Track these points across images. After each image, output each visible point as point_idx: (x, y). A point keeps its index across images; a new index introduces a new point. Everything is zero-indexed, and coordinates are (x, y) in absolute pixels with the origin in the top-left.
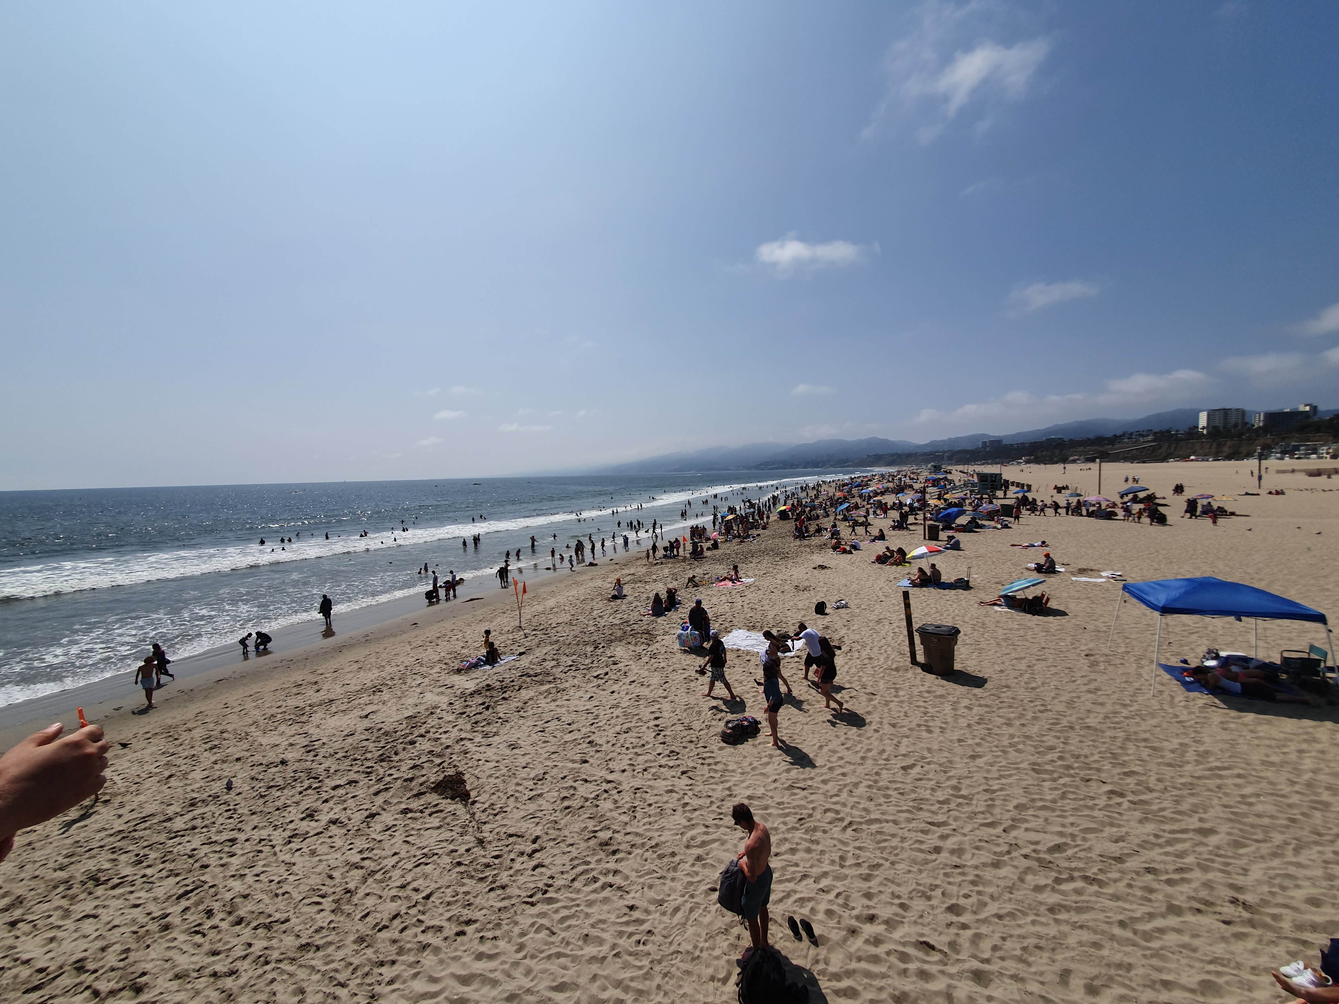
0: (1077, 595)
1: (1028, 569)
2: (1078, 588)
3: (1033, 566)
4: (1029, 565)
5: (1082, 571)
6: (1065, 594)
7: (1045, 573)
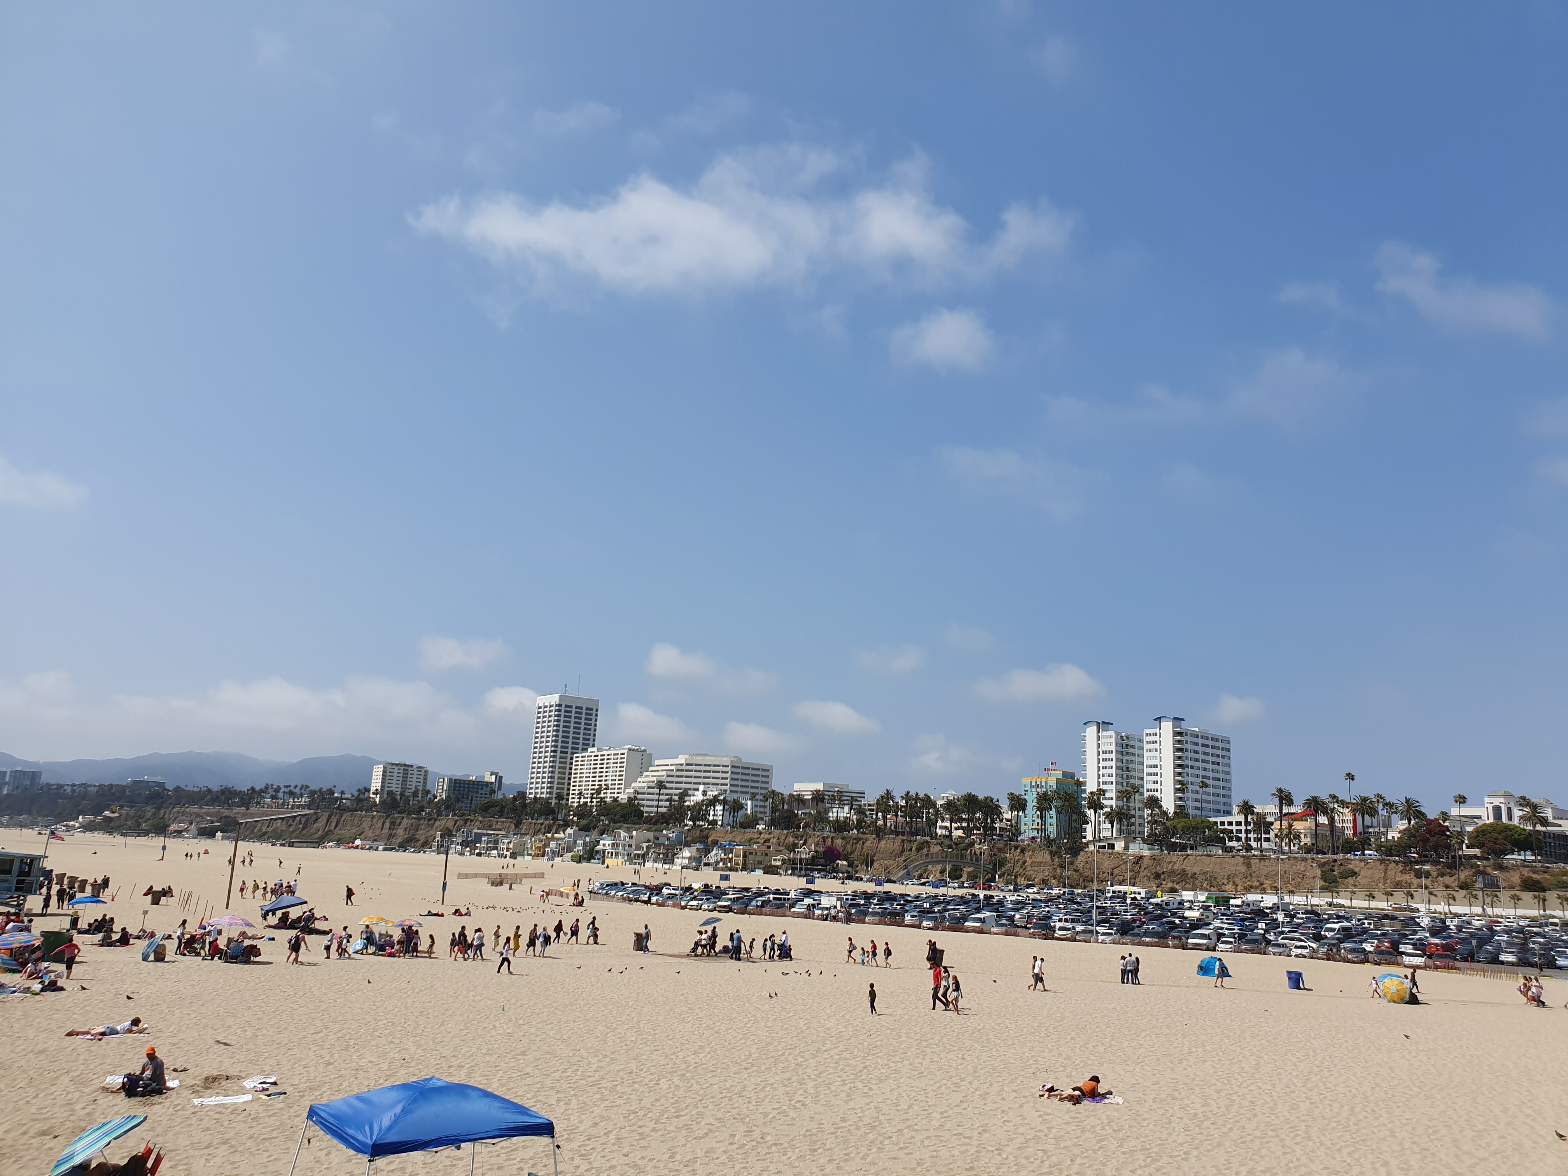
0: (206, 1139)
1: (105, 1089)
2: (206, 1123)
3: (118, 1080)
4: (109, 1079)
5: (211, 1082)
6: (183, 1141)
7: (143, 1095)
